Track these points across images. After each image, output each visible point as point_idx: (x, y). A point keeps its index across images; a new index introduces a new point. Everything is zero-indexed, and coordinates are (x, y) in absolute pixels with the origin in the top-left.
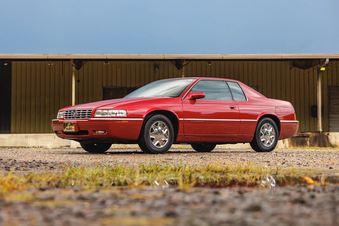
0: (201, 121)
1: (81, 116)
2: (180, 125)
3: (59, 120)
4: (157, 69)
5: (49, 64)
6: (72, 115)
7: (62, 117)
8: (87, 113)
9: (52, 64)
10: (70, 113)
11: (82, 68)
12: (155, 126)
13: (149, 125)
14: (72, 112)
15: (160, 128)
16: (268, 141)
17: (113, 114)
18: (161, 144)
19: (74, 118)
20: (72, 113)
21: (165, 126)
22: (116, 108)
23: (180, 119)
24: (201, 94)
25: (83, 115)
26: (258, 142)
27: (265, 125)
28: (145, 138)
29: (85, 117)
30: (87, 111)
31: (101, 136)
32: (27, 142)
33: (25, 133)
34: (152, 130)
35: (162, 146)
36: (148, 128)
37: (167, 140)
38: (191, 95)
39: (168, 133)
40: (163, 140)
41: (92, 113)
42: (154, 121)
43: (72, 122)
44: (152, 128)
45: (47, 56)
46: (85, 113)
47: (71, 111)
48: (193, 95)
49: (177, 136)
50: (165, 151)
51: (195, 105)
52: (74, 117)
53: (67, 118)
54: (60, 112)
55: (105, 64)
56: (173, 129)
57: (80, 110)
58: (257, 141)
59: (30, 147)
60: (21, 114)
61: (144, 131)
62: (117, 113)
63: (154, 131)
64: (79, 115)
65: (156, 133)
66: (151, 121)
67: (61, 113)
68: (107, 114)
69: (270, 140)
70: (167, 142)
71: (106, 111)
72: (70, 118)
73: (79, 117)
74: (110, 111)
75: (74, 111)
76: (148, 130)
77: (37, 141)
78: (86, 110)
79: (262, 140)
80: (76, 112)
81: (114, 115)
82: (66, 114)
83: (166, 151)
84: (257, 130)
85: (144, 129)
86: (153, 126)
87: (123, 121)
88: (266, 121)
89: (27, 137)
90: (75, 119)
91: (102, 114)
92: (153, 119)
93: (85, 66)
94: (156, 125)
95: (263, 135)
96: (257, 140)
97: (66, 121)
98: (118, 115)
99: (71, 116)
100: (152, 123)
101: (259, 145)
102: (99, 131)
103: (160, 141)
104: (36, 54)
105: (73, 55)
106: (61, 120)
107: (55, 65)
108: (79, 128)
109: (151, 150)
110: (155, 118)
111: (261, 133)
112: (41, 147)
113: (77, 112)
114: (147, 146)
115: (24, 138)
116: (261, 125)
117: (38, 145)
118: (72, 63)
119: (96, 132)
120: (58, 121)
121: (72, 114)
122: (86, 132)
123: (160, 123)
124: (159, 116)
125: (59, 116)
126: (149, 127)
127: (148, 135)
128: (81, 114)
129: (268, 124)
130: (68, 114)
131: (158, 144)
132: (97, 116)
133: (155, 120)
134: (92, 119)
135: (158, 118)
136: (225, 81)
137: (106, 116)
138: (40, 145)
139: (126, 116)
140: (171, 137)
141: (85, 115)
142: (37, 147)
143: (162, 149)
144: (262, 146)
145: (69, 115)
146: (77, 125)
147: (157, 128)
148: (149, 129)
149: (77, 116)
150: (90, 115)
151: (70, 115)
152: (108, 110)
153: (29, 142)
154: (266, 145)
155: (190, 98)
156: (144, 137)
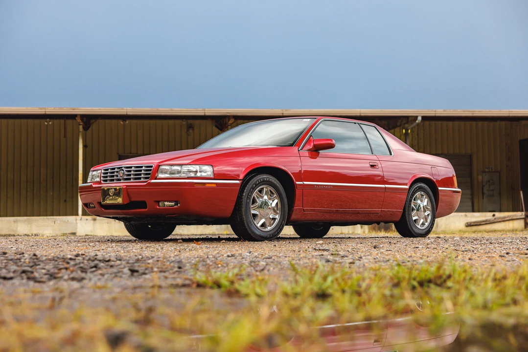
0: (329, 187)
1: (132, 176)
2: (298, 192)
3: (94, 184)
4: (191, 131)
5: (46, 123)
6: (117, 176)
7: (98, 179)
8: (143, 172)
9: (50, 123)
10: (114, 172)
11: (90, 129)
12: (258, 194)
13: (249, 193)
14: (116, 170)
15: (266, 197)
16: (422, 221)
17: (190, 172)
18: (267, 224)
19: (120, 180)
20: (117, 172)
21: (273, 194)
22: (195, 162)
23: (297, 183)
24: (329, 142)
25: (136, 175)
26: (408, 222)
27: (418, 194)
28: (243, 213)
29: (140, 178)
30: (144, 168)
31: (169, 210)
32: (17, 229)
33: (13, 216)
34: (254, 201)
35: (269, 228)
36: (248, 197)
37: (277, 216)
38: (312, 144)
39: (279, 206)
40: (271, 217)
41: (152, 172)
42: (257, 185)
43: (118, 188)
44: (254, 197)
45: (44, 110)
46: (141, 171)
47: (114, 169)
48: (315, 143)
49: (292, 212)
50: (274, 236)
51: (318, 159)
52: (121, 178)
53: (106, 181)
54: (93, 171)
55: (122, 123)
56: (286, 200)
57: (131, 167)
58: (408, 220)
59: (21, 236)
60: (7, 190)
61: (241, 202)
62: (196, 172)
63: (257, 202)
64: (130, 175)
65: (261, 207)
66: (253, 185)
67: (94, 173)
68: (179, 172)
69: (424, 219)
70: (277, 221)
71: (178, 168)
72: (113, 180)
73: (130, 179)
74: (185, 168)
75: (119, 168)
76: (248, 201)
77: (31, 227)
78: (142, 167)
79: (414, 218)
80: (123, 170)
81: (192, 175)
82: (104, 173)
83: (276, 237)
84: (408, 203)
85: (242, 198)
86: (256, 194)
87: (207, 185)
88: (419, 189)
89: (17, 221)
90: (122, 181)
91: (171, 173)
92: (256, 181)
93: (95, 125)
94: (261, 191)
95: (414, 210)
96: (407, 218)
97: (105, 186)
98: (199, 174)
99: (115, 178)
100: (254, 189)
101: (410, 227)
102: (165, 201)
103: (266, 219)
104: (29, 108)
105: (81, 109)
106: (95, 184)
107: (53, 123)
108: (129, 197)
109: (252, 235)
110: (259, 180)
111: (413, 207)
112: (35, 235)
113: (125, 169)
114: (247, 227)
115: (13, 223)
116: (413, 195)
117: (32, 232)
118: (79, 120)
119: (160, 204)
120: (91, 185)
121: (115, 174)
122: (143, 204)
123: (267, 189)
124: (265, 177)
125: (92, 178)
126: (250, 196)
127: (248, 209)
128: (132, 172)
129: (422, 193)
130: (109, 174)
131: (263, 225)
132: (161, 176)
133: (259, 183)
134: (153, 181)
135: (264, 181)
136: (358, 123)
137: (177, 176)
138: (35, 232)
139: (212, 176)
140: (283, 213)
141: (140, 174)
142: (31, 235)
143: (271, 233)
144: (414, 229)
145: (109, 176)
146: (127, 191)
147: (262, 197)
148: (250, 199)
149: (125, 177)
150: (149, 174)
151: (113, 176)
152: (181, 165)
153: (19, 229)
154: (419, 227)
155: (312, 149)
156: (241, 213)
